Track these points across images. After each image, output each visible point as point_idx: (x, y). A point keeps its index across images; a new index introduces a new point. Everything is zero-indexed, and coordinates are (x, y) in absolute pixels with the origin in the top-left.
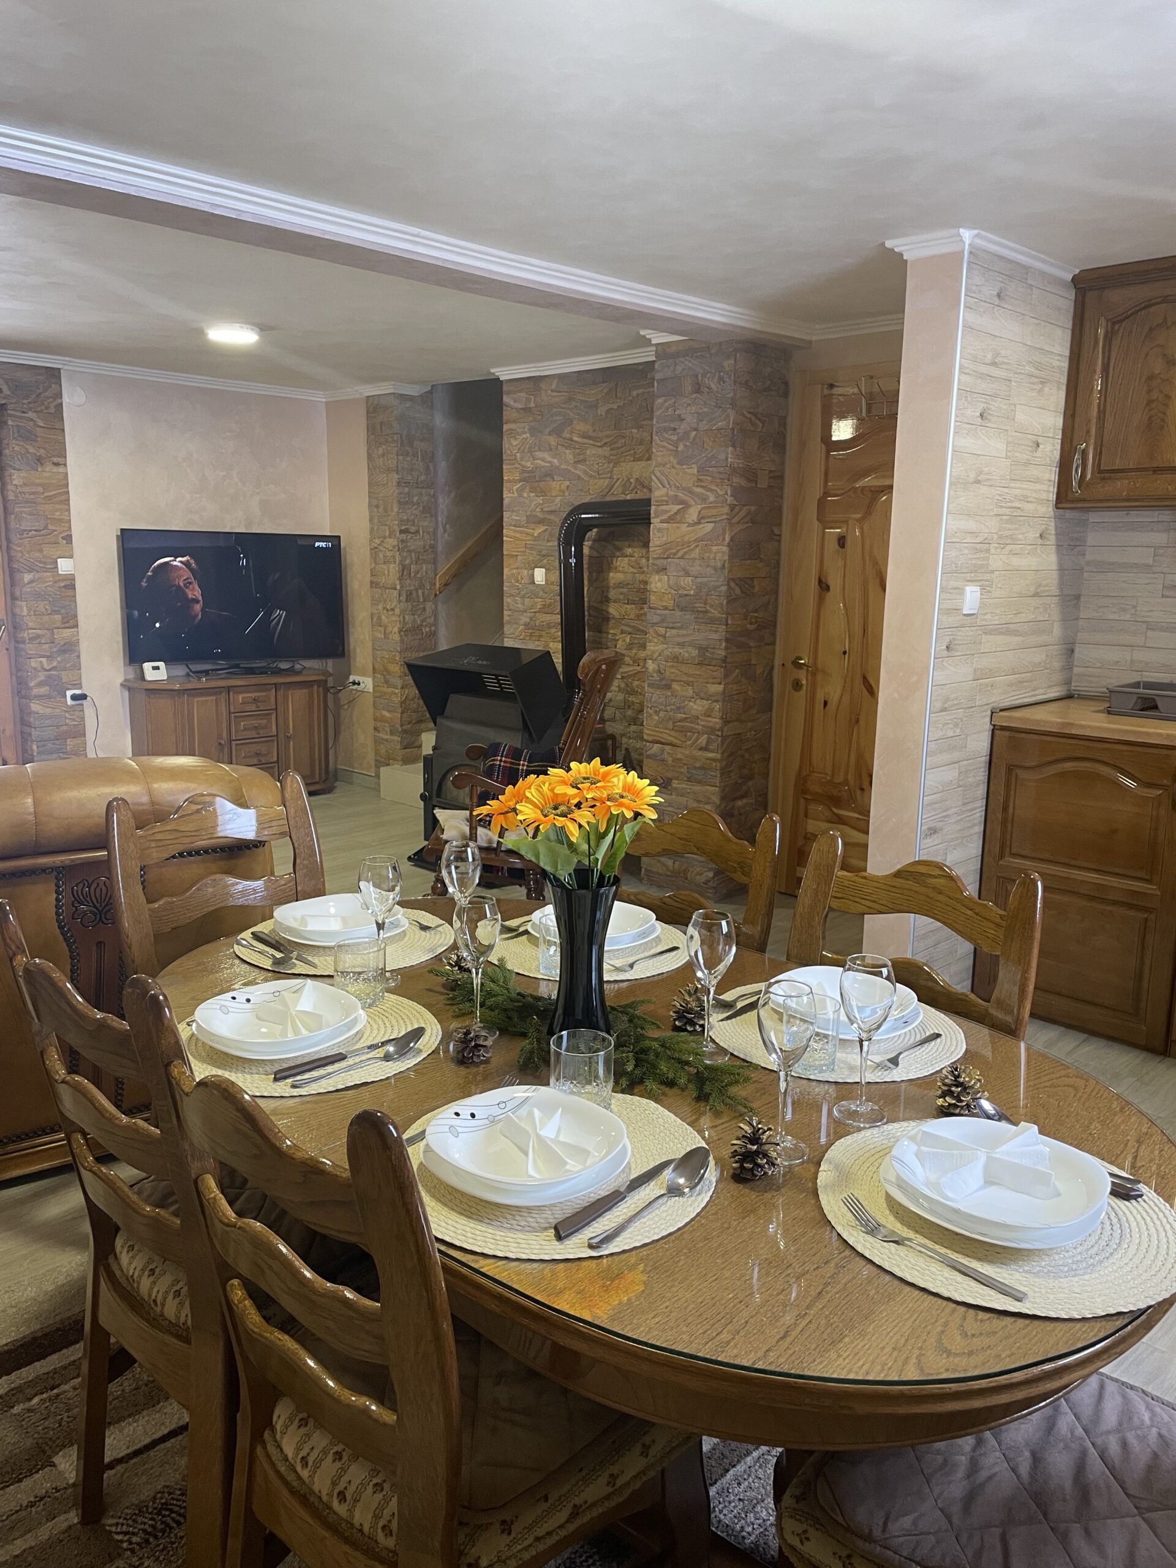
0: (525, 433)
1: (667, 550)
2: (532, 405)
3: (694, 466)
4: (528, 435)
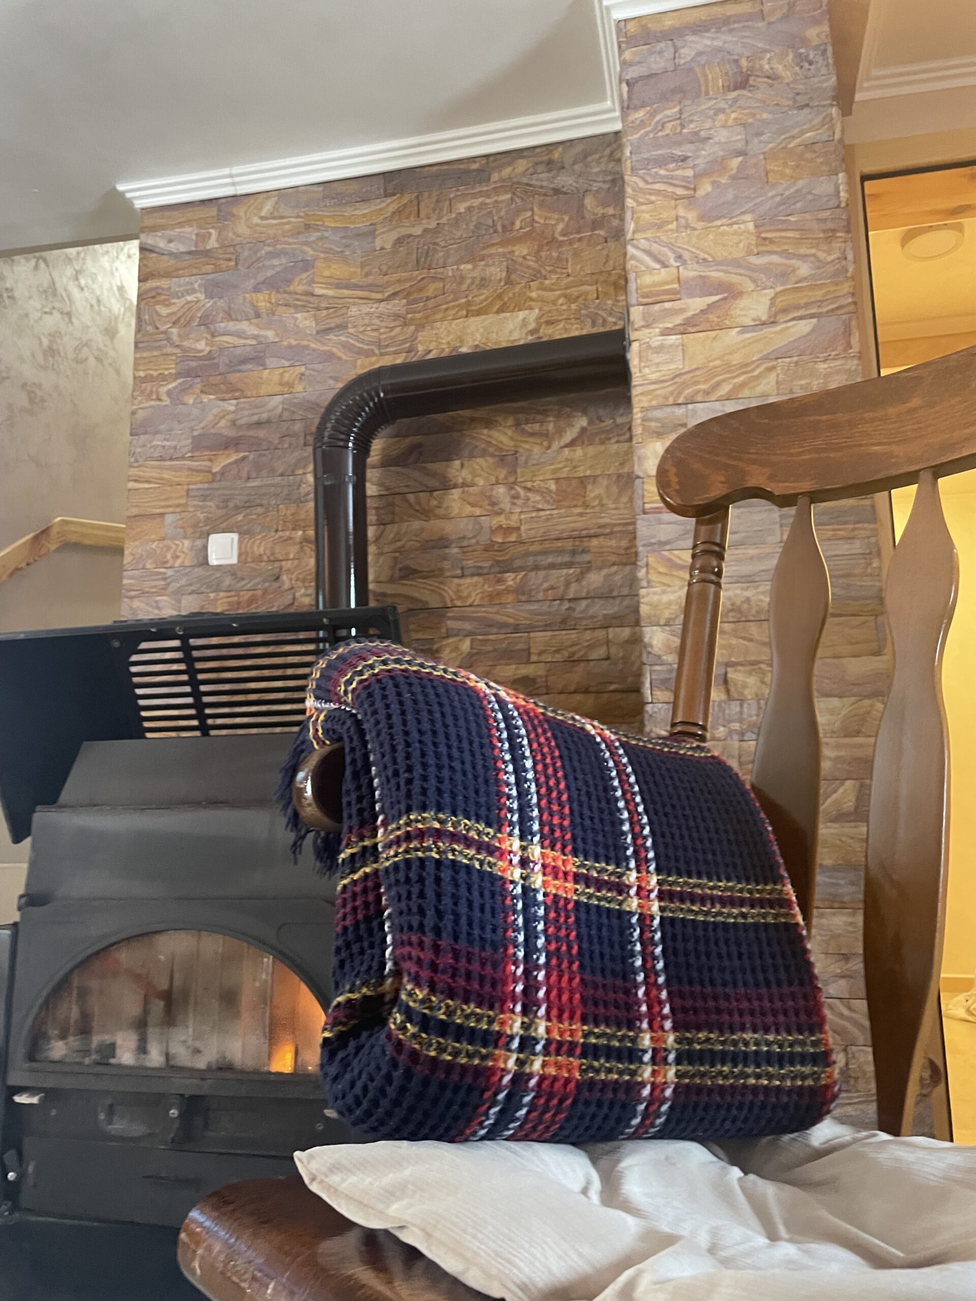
1: (684, 385)
3: (748, 217)
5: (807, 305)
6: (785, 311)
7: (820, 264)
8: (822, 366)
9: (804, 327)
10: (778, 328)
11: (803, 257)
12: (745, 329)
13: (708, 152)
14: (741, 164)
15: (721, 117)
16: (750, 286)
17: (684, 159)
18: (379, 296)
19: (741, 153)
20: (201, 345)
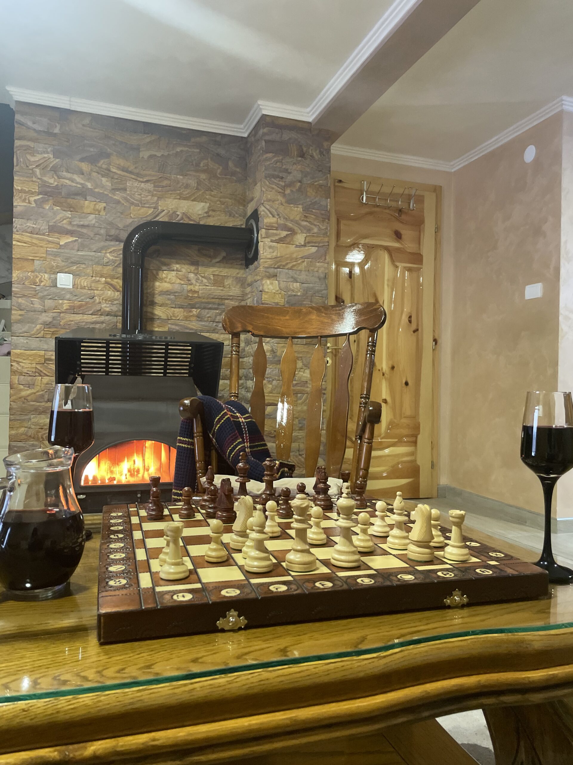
0: (48, 153)
1: (278, 262)
2: (57, 131)
3: (300, 206)
4: (51, 156)
5: (315, 243)
6: (309, 243)
7: (320, 229)
8: (318, 264)
9: (314, 249)
10: (306, 248)
11: (315, 225)
12: (297, 246)
13: (289, 178)
14: (301, 186)
15: (295, 166)
16: (300, 232)
17: (282, 178)
18: (141, 180)
19: (300, 182)
20: (51, 181)
